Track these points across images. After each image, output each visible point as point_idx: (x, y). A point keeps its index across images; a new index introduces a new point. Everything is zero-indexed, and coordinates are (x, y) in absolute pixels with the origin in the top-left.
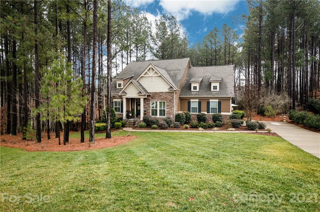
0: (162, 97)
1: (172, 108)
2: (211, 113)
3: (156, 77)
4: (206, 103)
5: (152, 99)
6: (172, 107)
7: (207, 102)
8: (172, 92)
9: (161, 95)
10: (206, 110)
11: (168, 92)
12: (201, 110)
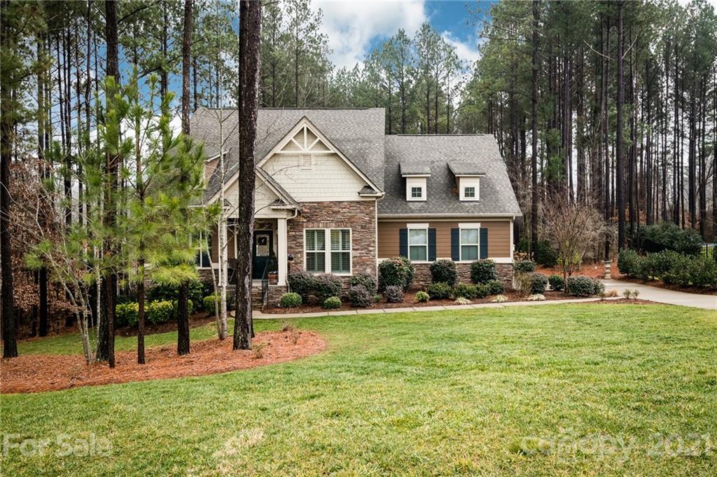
0: (339, 216)
1: (371, 248)
2: (462, 259)
3: (319, 159)
4: (450, 232)
5: (308, 221)
6: (369, 245)
7: (452, 230)
8: (370, 202)
9: (336, 209)
10: (450, 252)
11: (358, 202)
12: (437, 252)
